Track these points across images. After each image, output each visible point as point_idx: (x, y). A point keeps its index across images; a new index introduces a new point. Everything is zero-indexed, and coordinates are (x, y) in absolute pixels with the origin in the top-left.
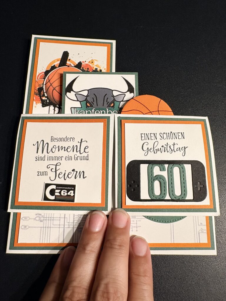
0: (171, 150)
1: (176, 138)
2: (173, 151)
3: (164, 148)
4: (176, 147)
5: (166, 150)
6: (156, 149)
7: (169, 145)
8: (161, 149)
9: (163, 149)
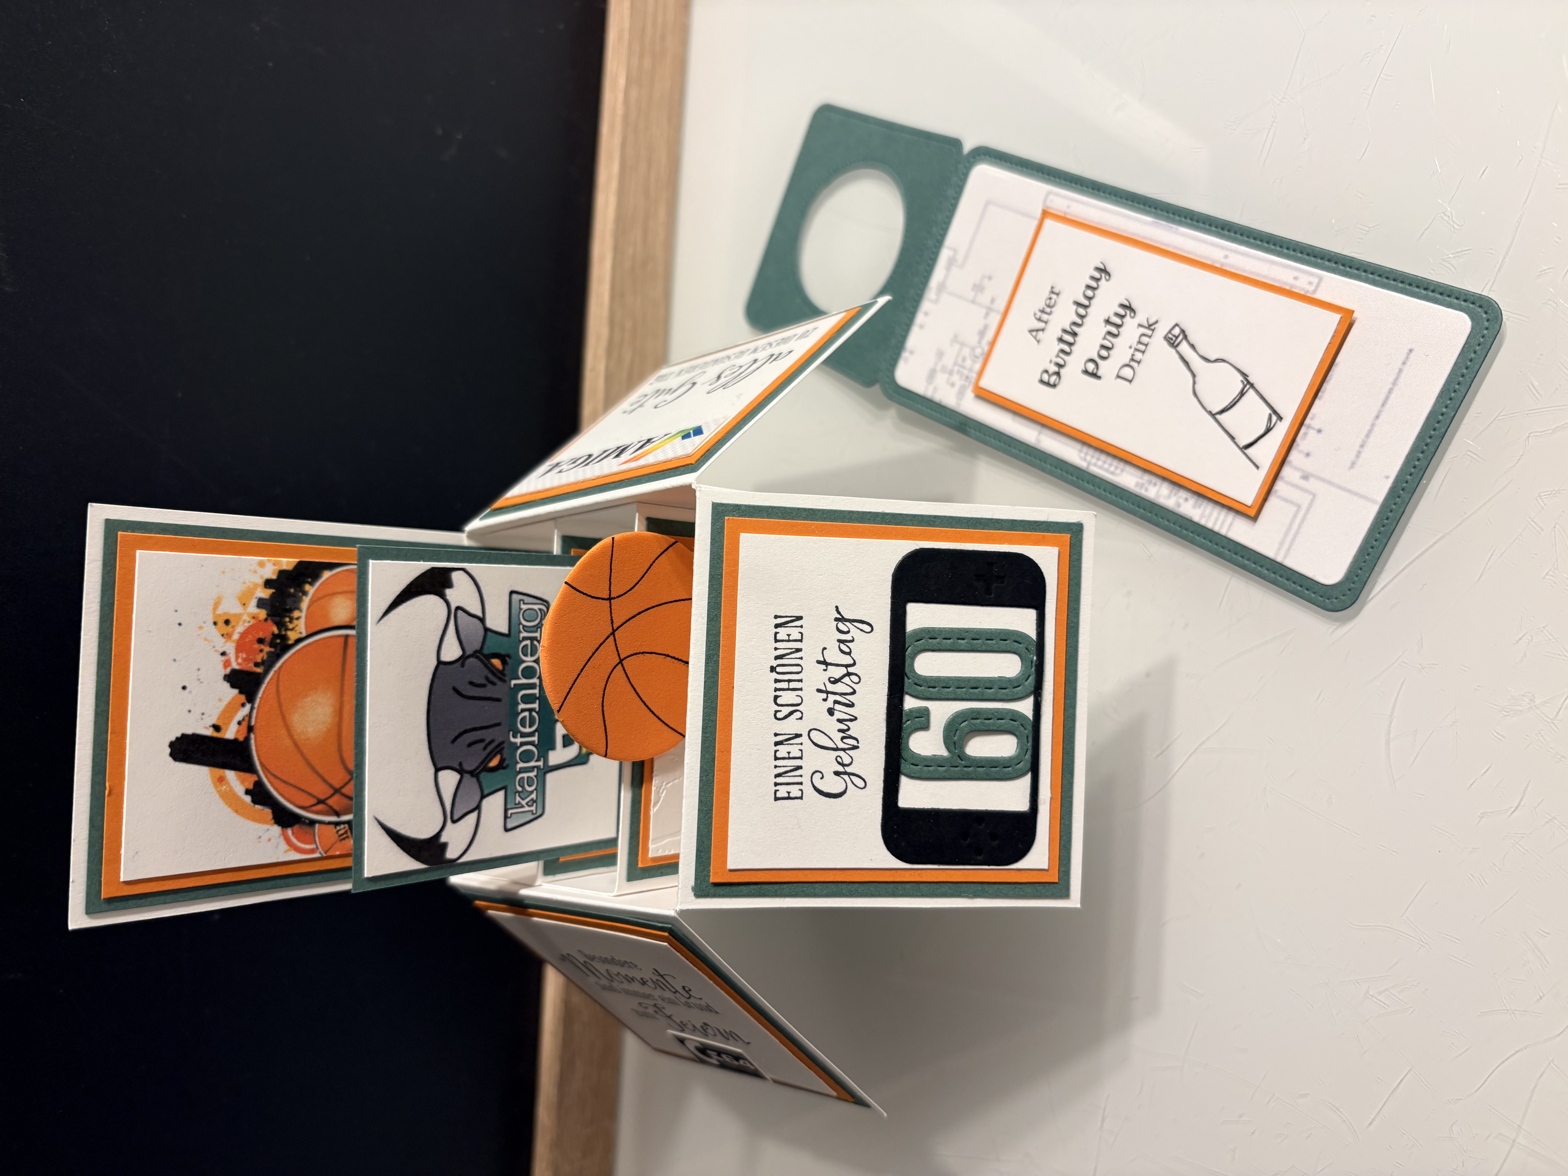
0: (846, 680)
1: (798, 650)
2: (851, 670)
3: (837, 707)
4: (834, 656)
5: (848, 697)
6: (842, 738)
7: (828, 683)
8: (840, 721)
9: (841, 712)
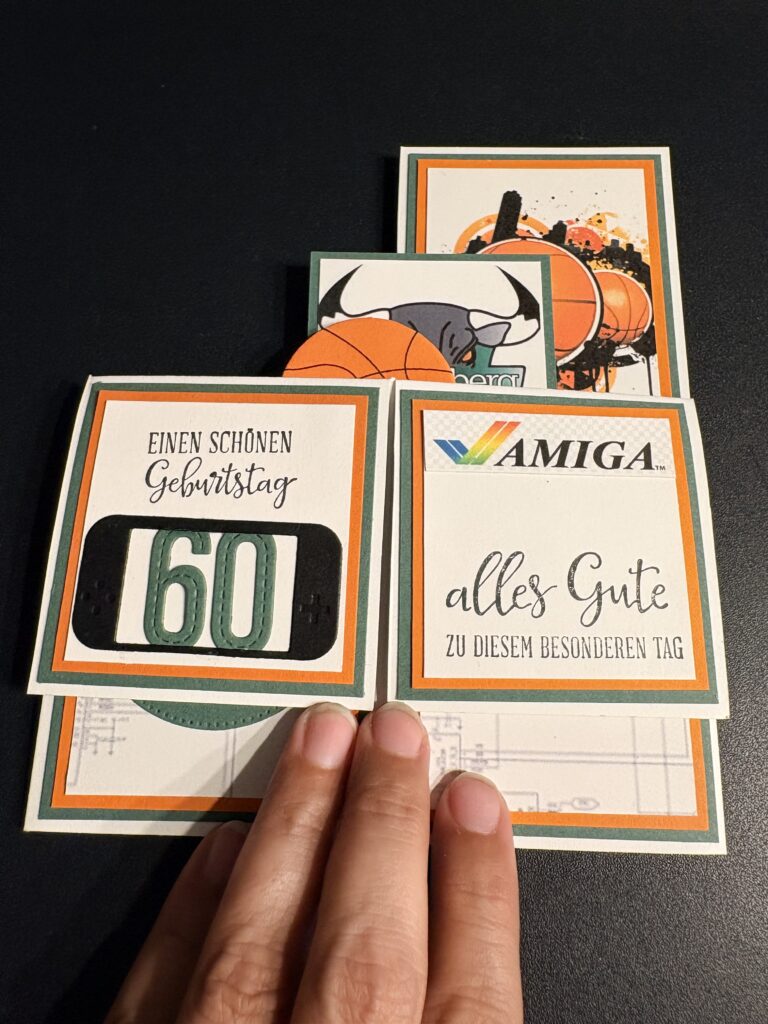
1: (263, 449)
2: (245, 490)
4: (258, 477)
5: (224, 488)
6: (192, 484)
7: (236, 472)
9: (212, 482)
